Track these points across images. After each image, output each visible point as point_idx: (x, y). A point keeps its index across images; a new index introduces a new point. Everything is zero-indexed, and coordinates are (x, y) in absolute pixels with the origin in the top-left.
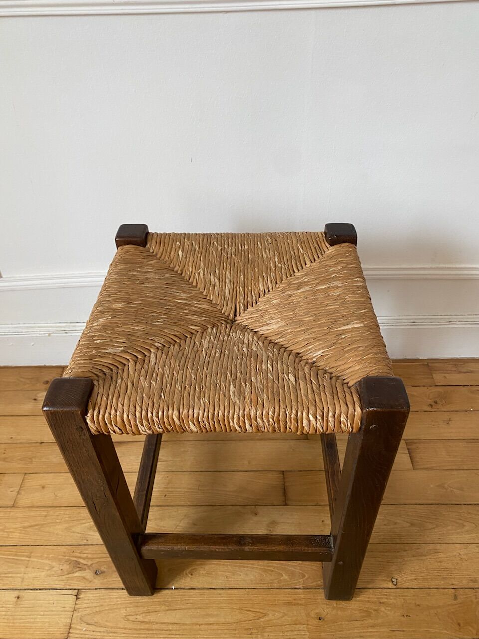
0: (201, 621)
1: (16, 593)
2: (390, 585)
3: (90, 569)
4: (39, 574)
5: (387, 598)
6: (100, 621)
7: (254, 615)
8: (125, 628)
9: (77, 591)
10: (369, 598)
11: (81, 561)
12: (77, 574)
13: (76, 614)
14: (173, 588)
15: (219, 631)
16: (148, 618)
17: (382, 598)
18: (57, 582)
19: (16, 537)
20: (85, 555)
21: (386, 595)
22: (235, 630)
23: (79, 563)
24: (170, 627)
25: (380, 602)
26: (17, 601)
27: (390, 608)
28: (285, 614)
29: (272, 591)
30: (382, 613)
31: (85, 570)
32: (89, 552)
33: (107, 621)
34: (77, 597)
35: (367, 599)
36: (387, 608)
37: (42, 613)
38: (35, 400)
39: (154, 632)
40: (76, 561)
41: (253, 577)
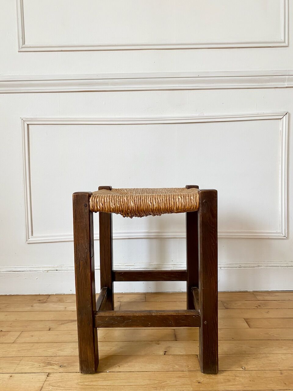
0: (125, 384)
1: (10, 375)
2: (241, 369)
3: (57, 365)
4: (25, 367)
6: (61, 385)
7: (158, 382)
8: (77, 388)
9: (48, 373)
11: (52, 362)
12: (49, 367)
13: (46, 383)
14: (108, 372)
15: (136, 389)
16: (92, 383)
17: (237, 374)
18: (36, 370)
19: (14, 354)
20: (54, 360)
21: (239, 373)
22: (146, 388)
23: (50, 363)
24: (105, 387)
25: (236, 376)
26: (10, 378)
27: (242, 378)
28: (177, 381)
29: (169, 372)
30: (237, 380)
31: (54, 365)
32: (57, 359)
33: (65, 385)
34: (48, 376)
35: (228, 375)
36: (240, 378)
37: (25, 382)
38: (32, 306)
39: (95, 389)
40: (49, 362)
41: (157, 367)
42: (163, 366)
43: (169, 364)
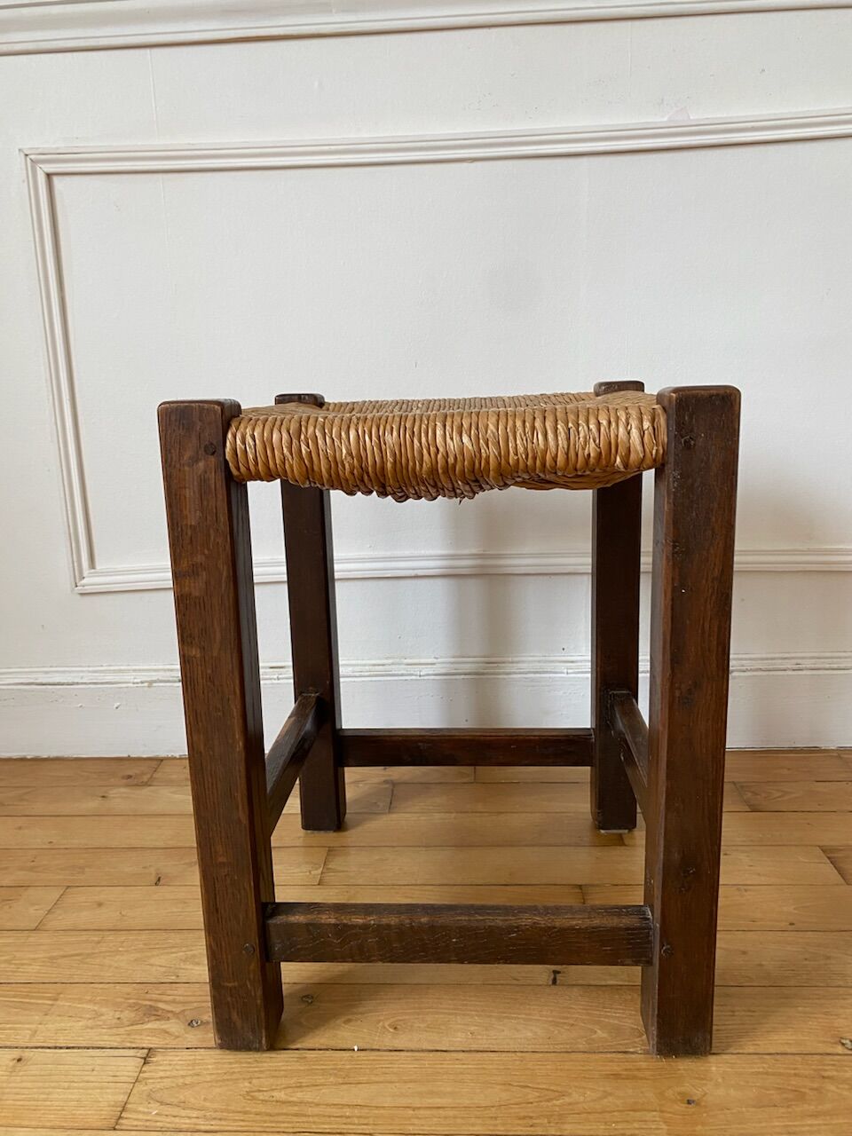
0: (417, 1102)
1: (16, 1053)
2: (840, 1049)
3: (178, 1018)
4: (69, 1025)
5: (837, 1071)
6: (192, 1100)
7: (537, 1094)
8: (246, 1113)
9: (146, 1051)
10: (795, 1069)
11: (161, 1005)
12: (149, 1026)
13: (140, 1087)
14: (356, 1048)
15: (459, 1121)
16: (298, 1096)
17: (826, 1070)
18: (106, 1038)
19: (32, 971)
20: (170, 998)
21: (833, 1065)
22: (496, 1118)
23: (157, 1009)
24: (348, 1112)
25: (823, 1077)
26: (14, 1066)
27: (847, 1087)
28: (606, 1094)
29: (573, 1056)
30: (829, 1095)
31: (168, 1019)
32: (180, 993)
33: (205, 1100)
34: (146, 1061)
35: (793, 1072)
36: (841, 1086)
37: (66, 1085)
38: (103, 797)
39: (311, 1119)
40: (151, 1006)
41: (529, 1034)
42: (551, 1028)
43: (572, 1022)
